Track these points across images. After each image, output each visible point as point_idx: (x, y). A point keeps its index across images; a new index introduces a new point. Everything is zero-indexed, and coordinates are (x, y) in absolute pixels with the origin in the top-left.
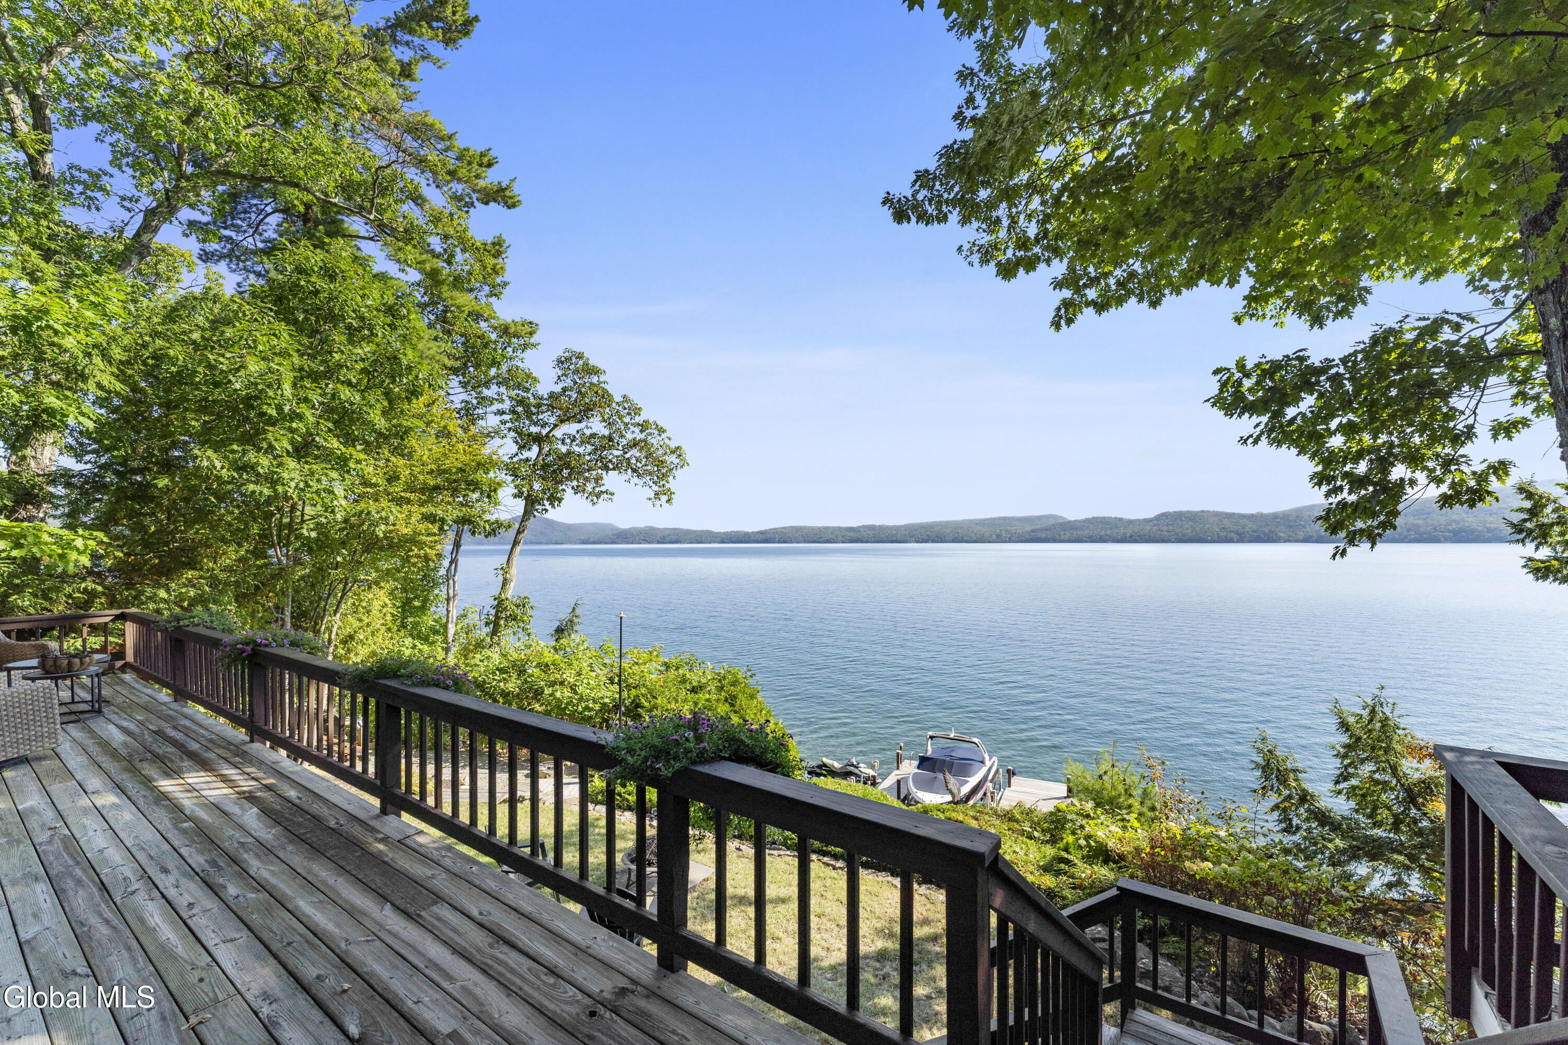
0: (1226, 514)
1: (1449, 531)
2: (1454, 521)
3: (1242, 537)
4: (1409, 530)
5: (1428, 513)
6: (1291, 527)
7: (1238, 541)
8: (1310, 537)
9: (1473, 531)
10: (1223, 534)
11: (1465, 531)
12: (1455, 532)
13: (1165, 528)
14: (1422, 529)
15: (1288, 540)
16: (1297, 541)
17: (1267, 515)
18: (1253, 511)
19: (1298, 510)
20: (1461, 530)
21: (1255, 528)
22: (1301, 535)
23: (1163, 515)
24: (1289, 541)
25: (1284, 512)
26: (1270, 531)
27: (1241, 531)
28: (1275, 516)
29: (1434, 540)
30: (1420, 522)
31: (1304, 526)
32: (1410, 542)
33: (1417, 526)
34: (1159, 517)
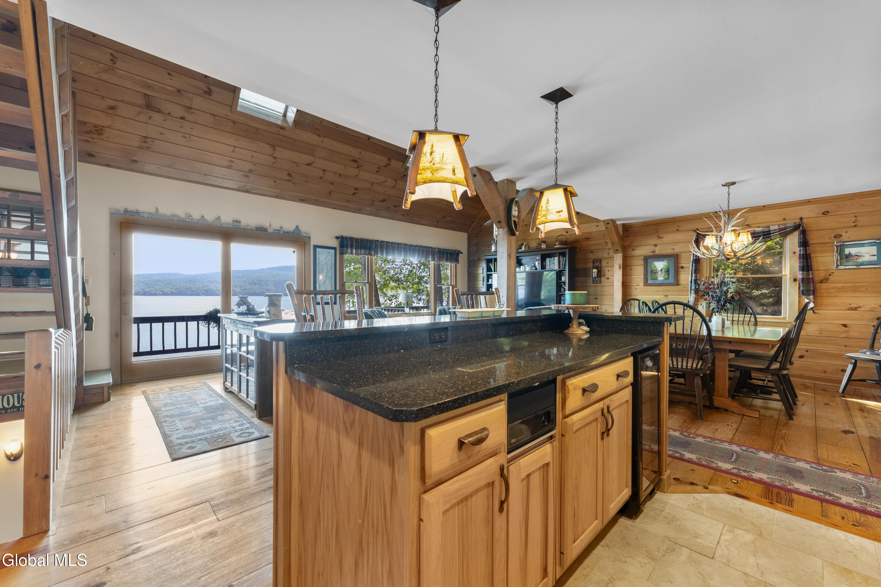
1: (204, 290)
2: (206, 286)
5: (195, 282)
9: (213, 290)
11: (209, 290)
14: (193, 289)
20: (208, 290)
29: (198, 294)
30: (192, 286)
32: (188, 295)
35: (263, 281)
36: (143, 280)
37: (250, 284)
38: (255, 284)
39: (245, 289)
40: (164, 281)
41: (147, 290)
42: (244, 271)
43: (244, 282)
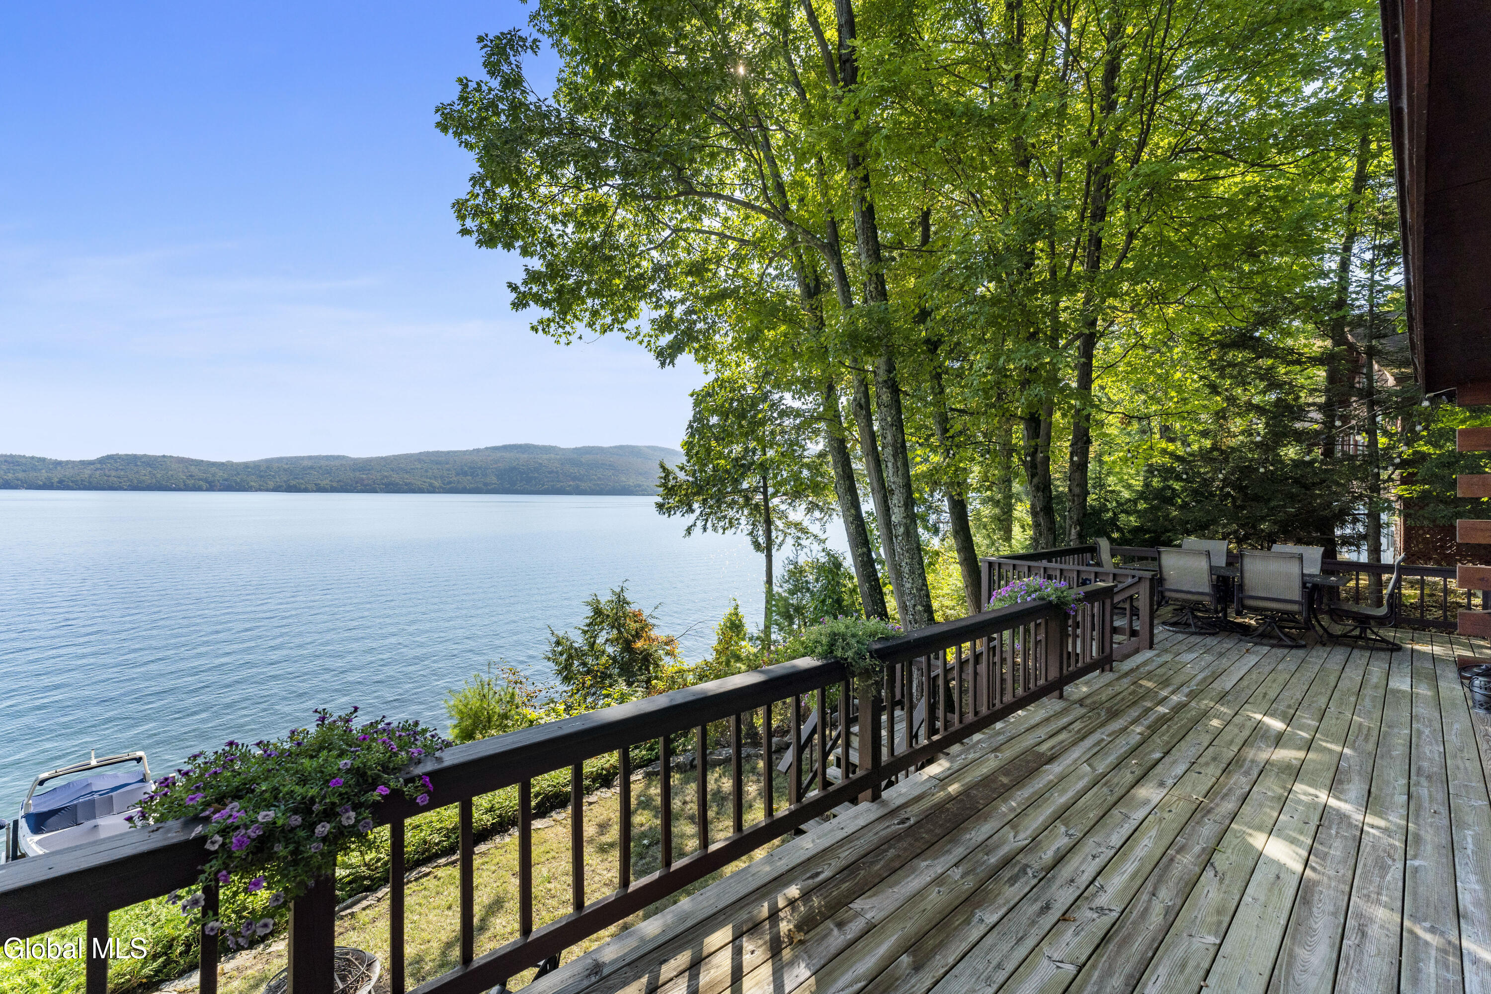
0: (192, 460)
1: (383, 484)
2: (386, 476)
3: (211, 487)
4: (357, 483)
5: (369, 470)
6: (261, 477)
7: (207, 490)
8: (280, 487)
9: (397, 484)
10: (190, 482)
12: (387, 485)
13: (113, 473)
14: (366, 482)
15: (259, 489)
16: (267, 490)
17: (238, 464)
18: (223, 459)
19: (267, 461)
21: (226, 476)
22: (271, 484)
23: (109, 457)
24: (261, 490)
25: (254, 462)
26: (242, 481)
27: (211, 479)
28: (246, 466)
30: (364, 476)
31: (274, 477)
32: (358, 492)
33: (363, 480)
34: (103, 461)
35: (480, 468)
36: (286, 467)
37: (458, 474)
38: (465, 474)
39: (450, 483)
40: (320, 468)
41: (293, 483)
42: (448, 452)
43: (449, 470)
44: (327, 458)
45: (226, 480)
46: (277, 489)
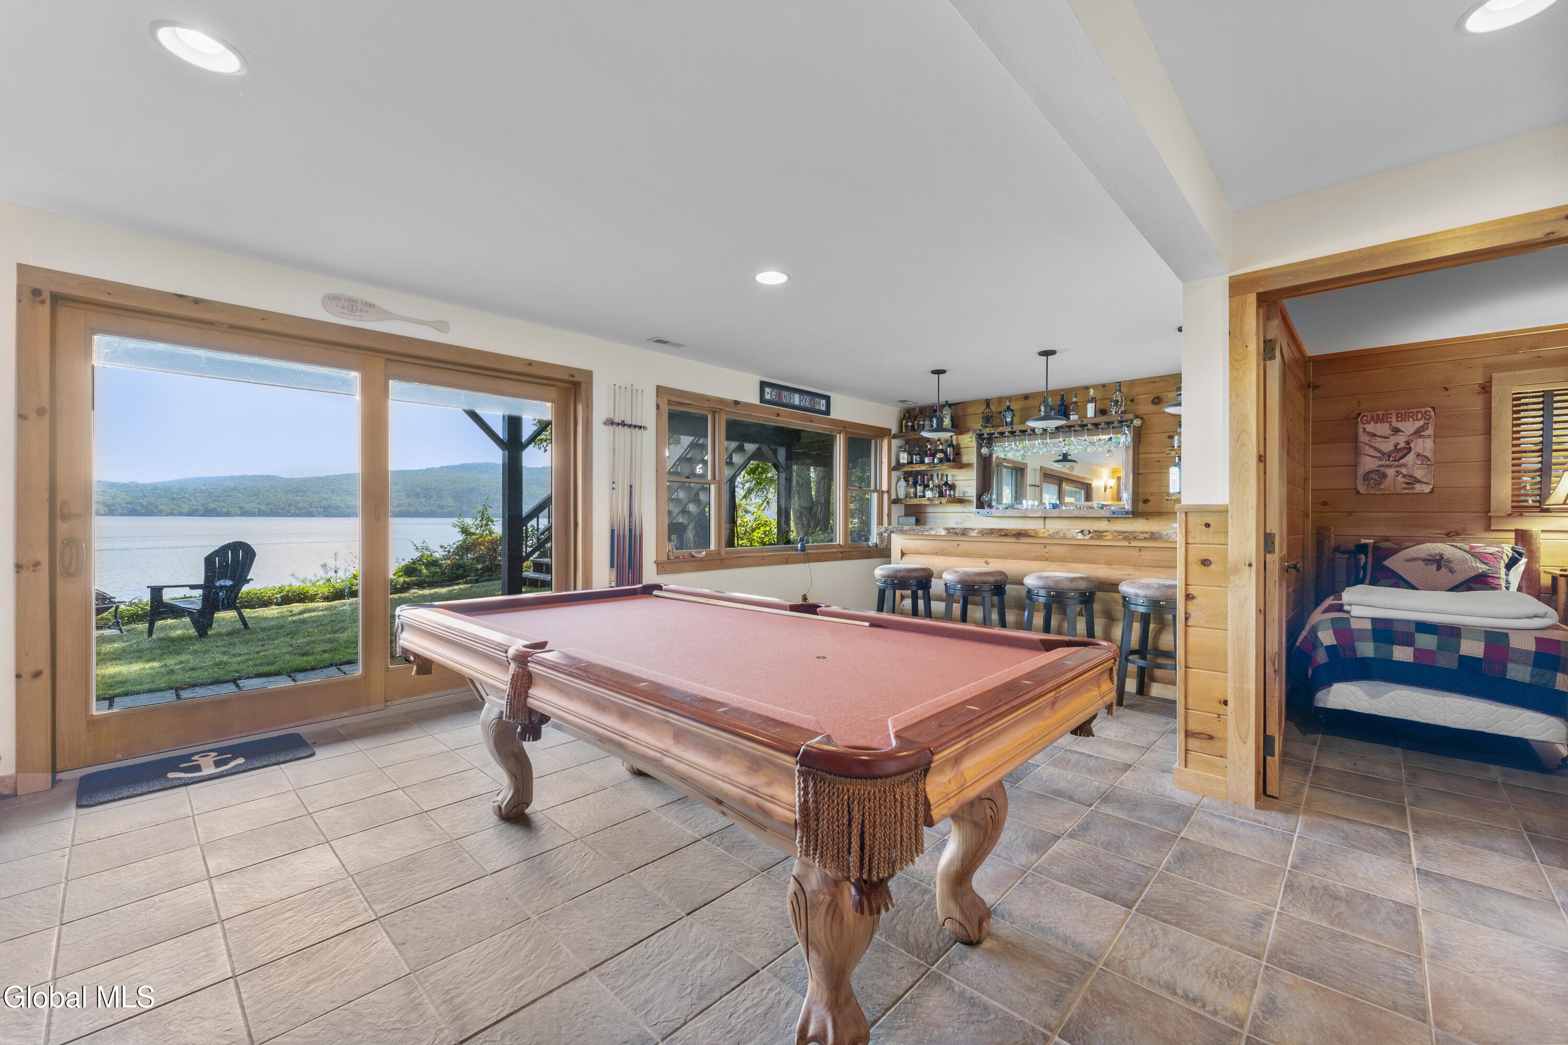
4: (290, 506)
6: (173, 499)
8: (196, 510)
12: (325, 508)
16: (181, 514)
17: (144, 486)
19: (180, 482)
21: (129, 499)
22: (186, 508)
24: (172, 514)
25: (165, 484)
26: (149, 503)
28: (154, 488)
31: (189, 499)
44: (254, 478)
45: (130, 503)
46: (192, 513)
